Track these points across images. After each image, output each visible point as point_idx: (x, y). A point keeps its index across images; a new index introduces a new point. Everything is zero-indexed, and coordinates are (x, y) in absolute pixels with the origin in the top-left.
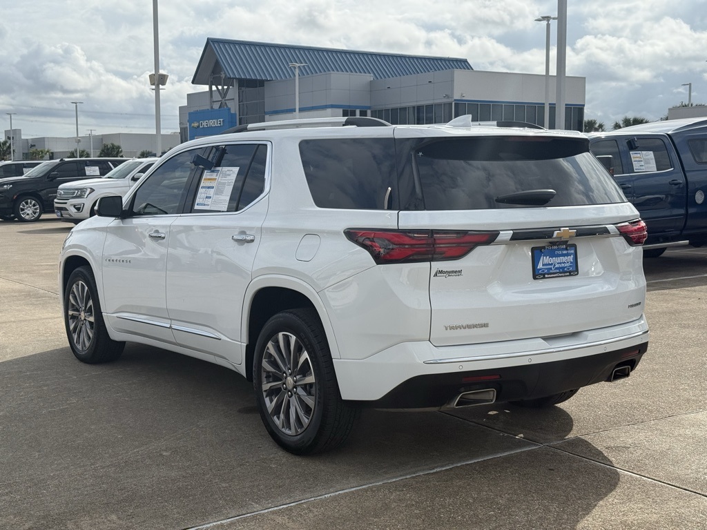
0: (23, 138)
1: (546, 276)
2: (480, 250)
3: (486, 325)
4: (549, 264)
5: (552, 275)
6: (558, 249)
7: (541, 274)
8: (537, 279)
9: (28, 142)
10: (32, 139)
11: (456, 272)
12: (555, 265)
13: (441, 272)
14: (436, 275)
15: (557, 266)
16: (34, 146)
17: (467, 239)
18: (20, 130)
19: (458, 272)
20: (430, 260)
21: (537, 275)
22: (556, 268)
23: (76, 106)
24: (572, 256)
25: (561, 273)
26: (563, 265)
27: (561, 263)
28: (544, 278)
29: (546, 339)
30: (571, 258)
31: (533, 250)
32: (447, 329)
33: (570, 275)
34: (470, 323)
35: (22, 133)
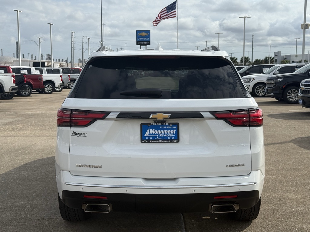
0: (281, 55)
1: (151, 141)
2: (98, 123)
3: (100, 167)
4: (154, 134)
5: (156, 141)
6: (162, 125)
7: (147, 140)
8: (144, 142)
9: (283, 57)
10: (285, 56)
11: (83, 134)
12: (159, 135)
13: (75, 133)
14: (73, 135)
15: (161, 135)
16: (286, 58)
17: (90, 116)
18: (280, 52)
19: (84, 135)
20: (70, 126)
21: (143, 140)
22: (160, 137)
23: (297, 40)
24: (175, 130)
25: (163, 140)
26: (166, 135)
27: (165, 134)
28: (149, 142)
29: (146, 179)
30: (174, 132)
31: (142, 125)
32: (77, 166)
33: (171, 142)
34: (90, 164)
35: (281, 52)
